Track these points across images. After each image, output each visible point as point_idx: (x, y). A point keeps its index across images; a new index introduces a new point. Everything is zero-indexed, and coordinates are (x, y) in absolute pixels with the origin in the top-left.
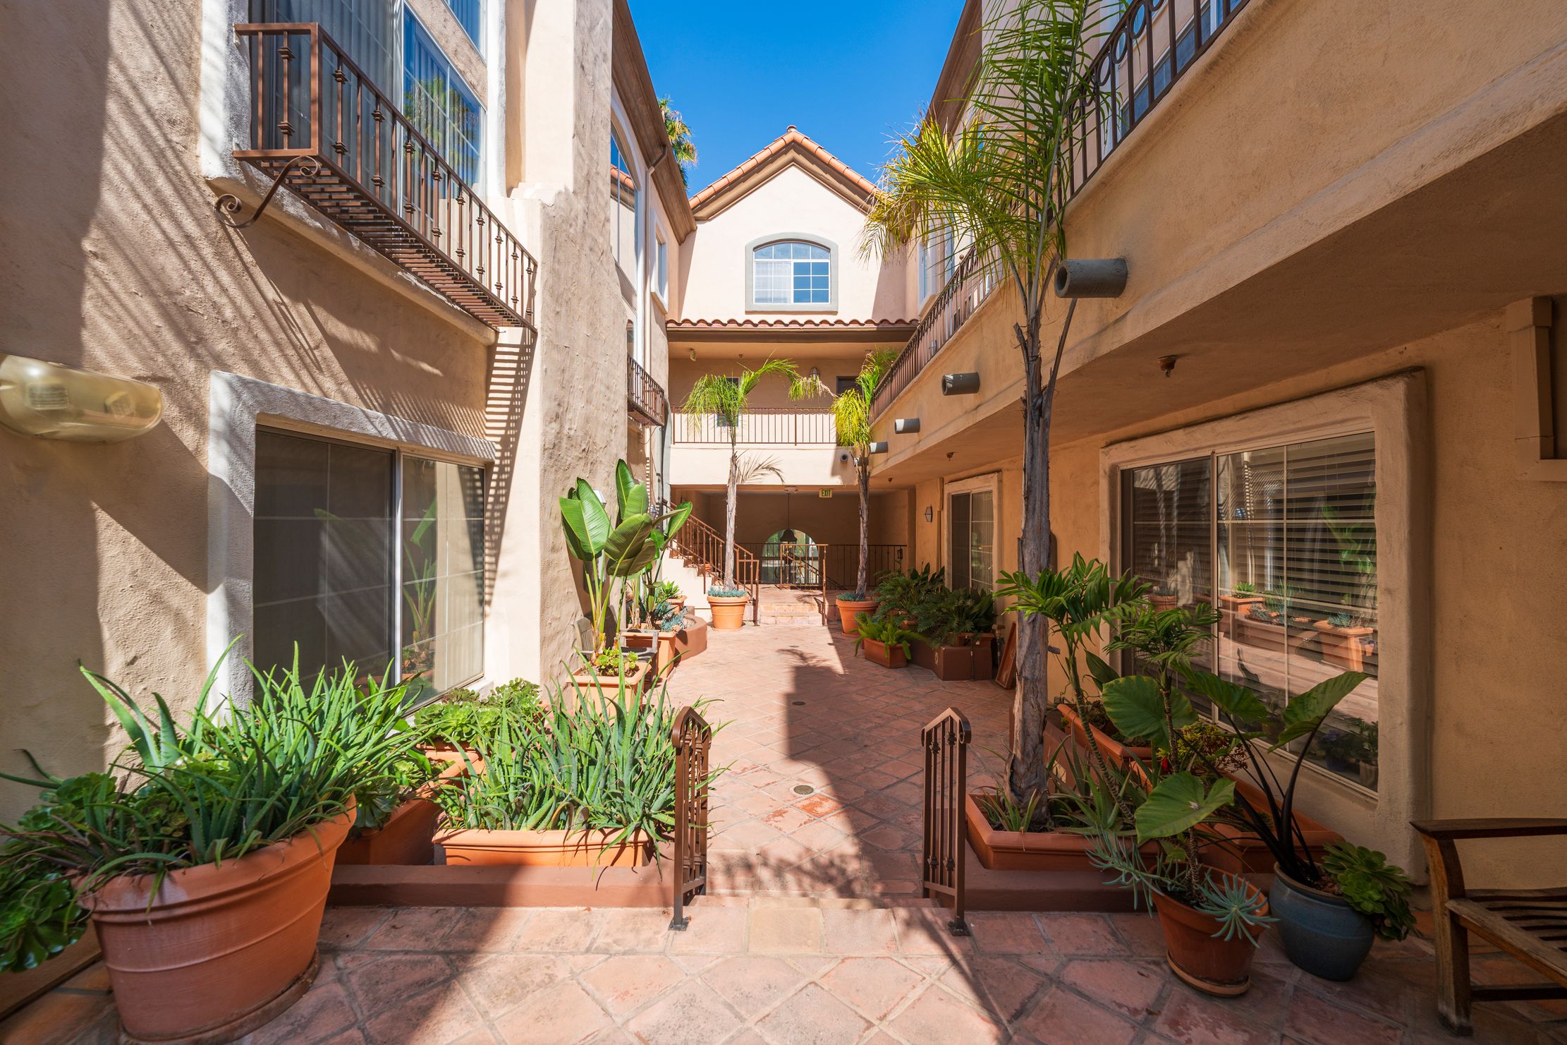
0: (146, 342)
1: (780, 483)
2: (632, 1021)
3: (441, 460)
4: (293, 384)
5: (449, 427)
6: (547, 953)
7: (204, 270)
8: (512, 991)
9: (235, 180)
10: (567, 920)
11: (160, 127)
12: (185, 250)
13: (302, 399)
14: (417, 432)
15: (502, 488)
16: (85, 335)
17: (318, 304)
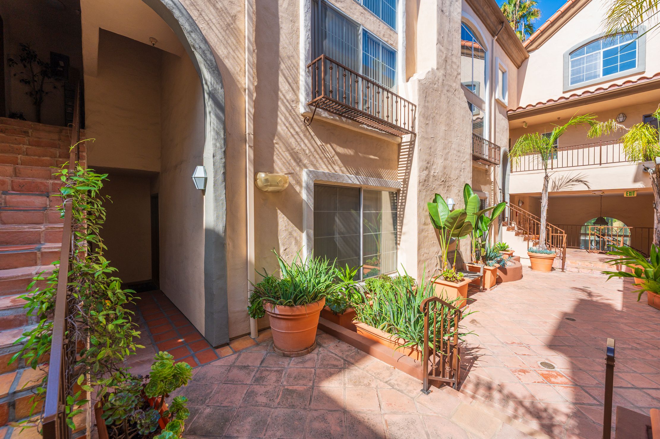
0: (287, 164)
1: (587, 189)
2: (387, 415)
3: (384, 190)
4: (326, 170)
5: (381, 178)
6: (373, 376)
7: (301, 141)
8: (356, 382)
9: (308, 112)
10: (385, 368)
11: (289, 104)
12: (296, 136)
13: (327, 174)
14: (367, 181)
15: (404, 199)
16: (274, 164)
17: (333, 143)
